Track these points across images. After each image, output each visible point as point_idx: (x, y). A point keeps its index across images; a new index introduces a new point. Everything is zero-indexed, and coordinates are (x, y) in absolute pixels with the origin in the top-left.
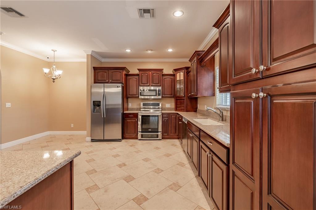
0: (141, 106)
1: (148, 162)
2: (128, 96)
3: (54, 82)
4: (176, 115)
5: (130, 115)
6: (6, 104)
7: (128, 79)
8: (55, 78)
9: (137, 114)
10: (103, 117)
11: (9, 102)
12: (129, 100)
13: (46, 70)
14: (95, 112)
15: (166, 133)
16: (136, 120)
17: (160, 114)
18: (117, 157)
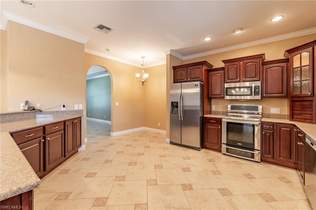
0: (228, 110)
1: (226, 197)
2: (210, 97)
3: (143, 85)
4: (292, 128)
5: (211, 120)
6: (116, 103)
7: (210, 75)
8: (143, 81)
9: (221, 119)
10: (180, 119)
11: (117, 102)
12: (213, 101)
13: (138, 75)
14: (174, 113)
15: (269, 154)
16: (220, 127)
17: (257, 123)
18: (187, 171)
